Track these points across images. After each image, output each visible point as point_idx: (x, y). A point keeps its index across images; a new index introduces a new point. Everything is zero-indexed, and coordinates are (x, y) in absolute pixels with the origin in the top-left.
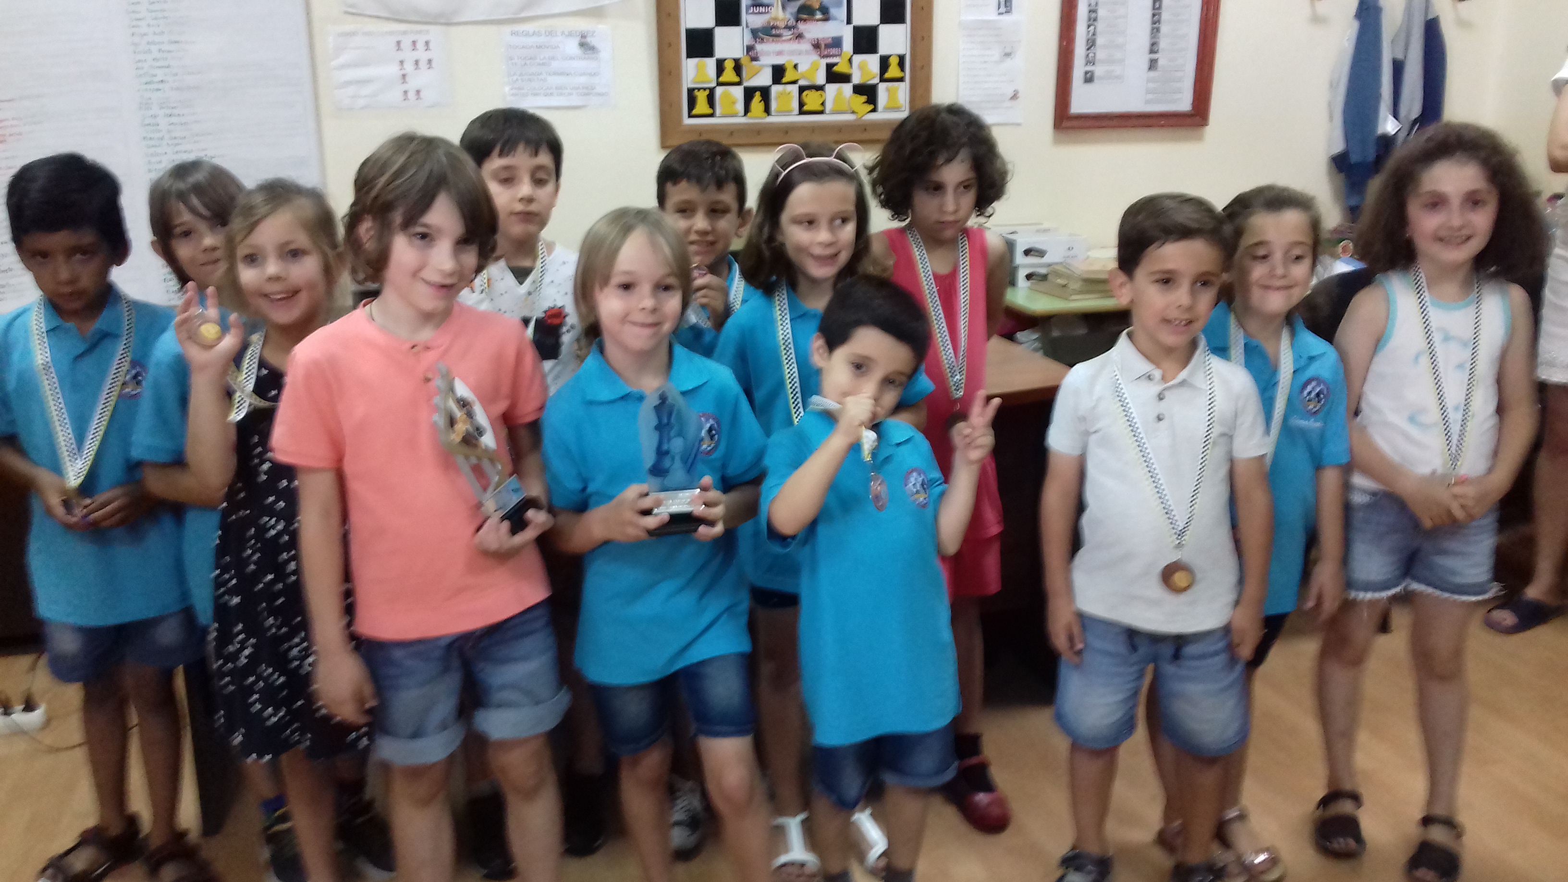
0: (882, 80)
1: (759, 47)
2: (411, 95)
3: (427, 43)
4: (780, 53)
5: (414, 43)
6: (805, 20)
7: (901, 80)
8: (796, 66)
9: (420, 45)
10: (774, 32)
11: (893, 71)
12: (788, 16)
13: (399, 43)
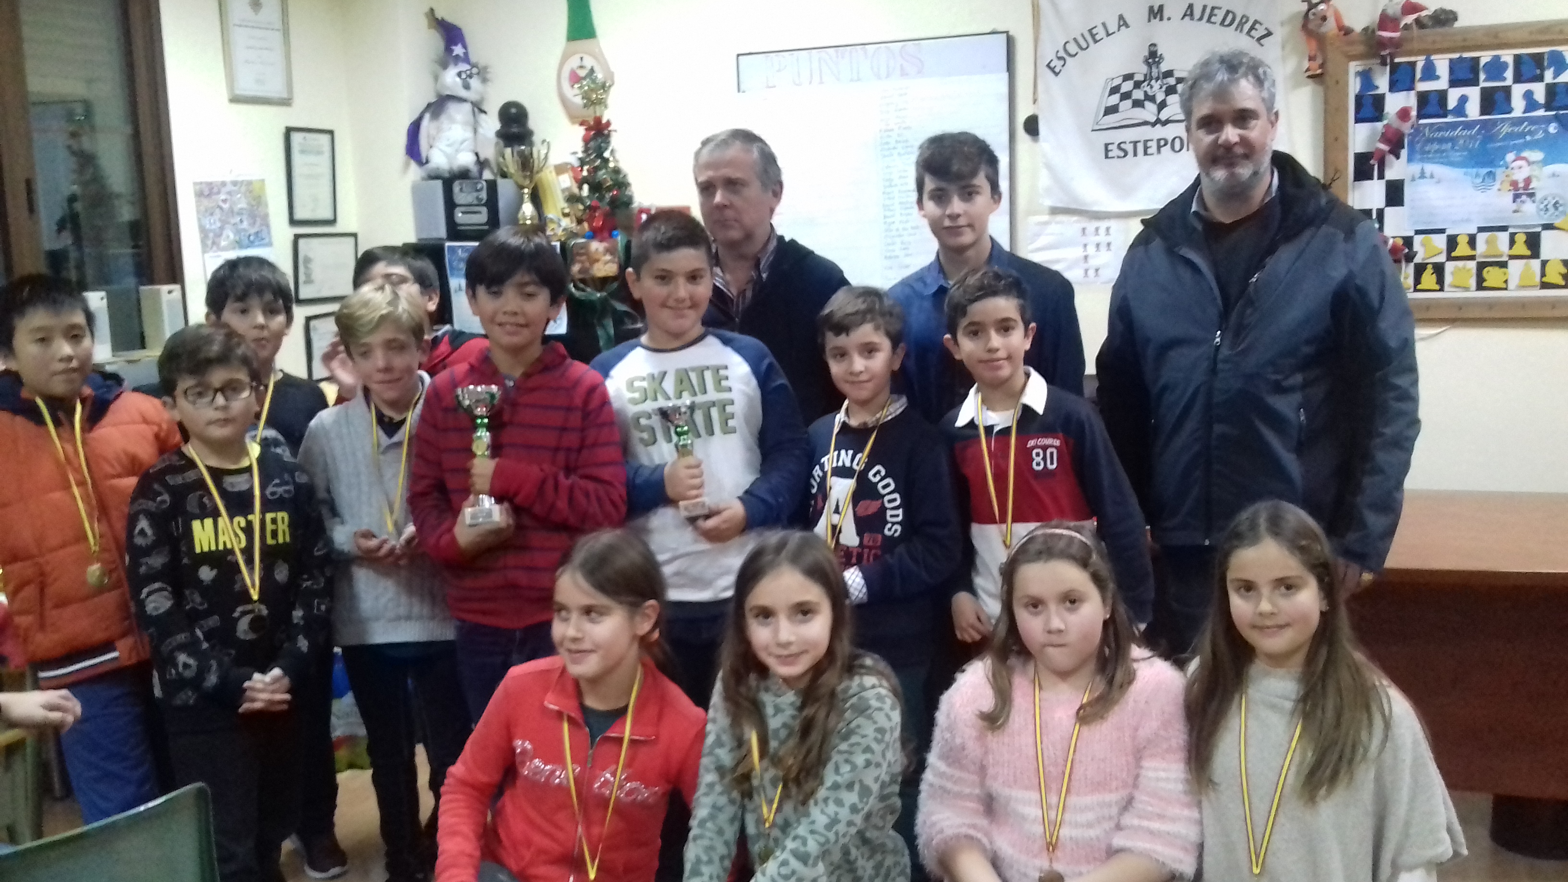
2: (1091, 273)
3: (1108, 229)
5: (1097, 229)
9: (1102, 231)
13: (1084, 230)
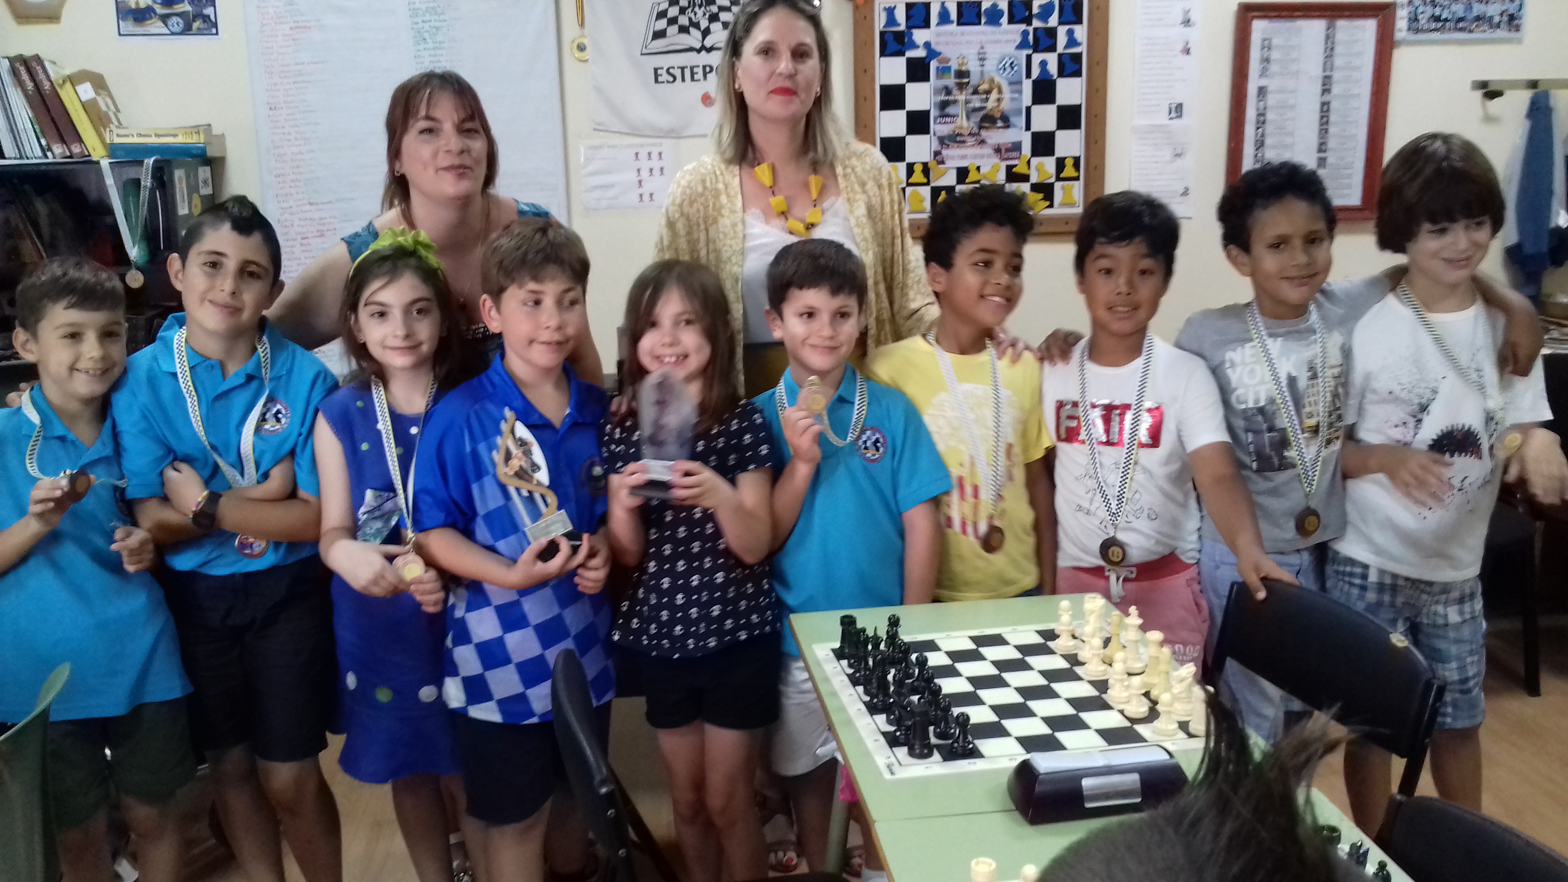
0: (1059, 179)
1: (945, 152)
2: (646, 197)
3: (660, 154)
4: (964, 157)
5: (649, 154)
6: (987, 128)
7: (1077, 179)
8: (978, 168)
9: (655, 156)
10: (958, 139)
11: (1069, 171)
12: (972, 125)
13: (637, 154)
